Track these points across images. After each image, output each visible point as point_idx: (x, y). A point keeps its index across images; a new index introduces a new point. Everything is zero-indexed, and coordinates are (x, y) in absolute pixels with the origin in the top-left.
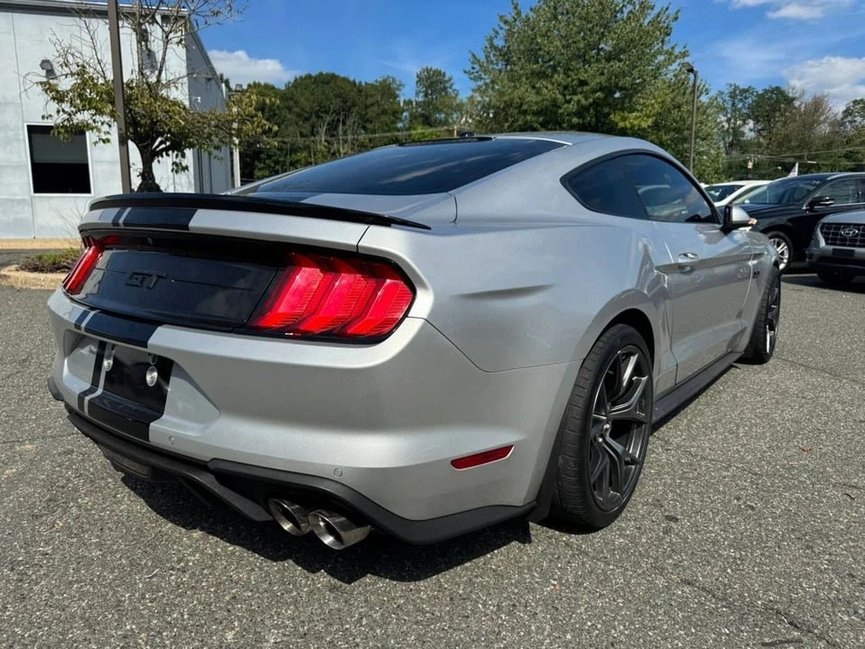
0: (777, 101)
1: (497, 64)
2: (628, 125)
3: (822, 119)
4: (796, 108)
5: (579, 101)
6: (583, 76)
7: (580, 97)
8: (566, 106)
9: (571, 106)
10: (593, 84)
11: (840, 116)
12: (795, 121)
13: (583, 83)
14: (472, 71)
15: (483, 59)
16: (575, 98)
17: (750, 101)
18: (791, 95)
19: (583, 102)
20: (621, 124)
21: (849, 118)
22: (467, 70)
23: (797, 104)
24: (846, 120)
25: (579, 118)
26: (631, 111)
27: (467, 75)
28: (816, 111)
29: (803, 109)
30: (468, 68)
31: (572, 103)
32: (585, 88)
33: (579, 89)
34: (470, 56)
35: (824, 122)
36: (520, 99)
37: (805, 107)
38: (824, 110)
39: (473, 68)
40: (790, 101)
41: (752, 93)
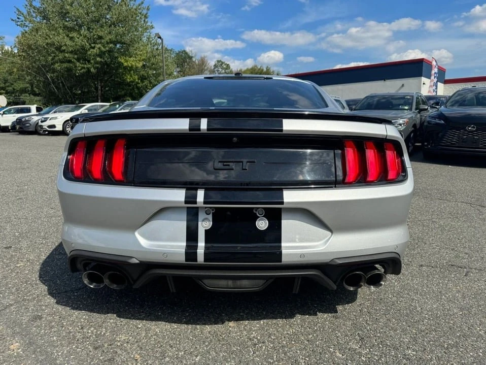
0: (185, 58)
1: (36, 18)
2: (130, 65)
3: (206, 68)
4: (193, 62)
5: (99, 48)
6: (100, 34)
7: (99, 45)
8: (92, 50)
9: (95, 51)
10: (107, 38)
11: (213, 68)
12: (194, 68)
13: (100, 38)
14: (18, 20)
15: (25, 13)
16: (98, 46)
17: (173, 56)
18: (190, 55)
19: (103, 49)
20: (125, 64)
21: (217, 69)
22: (14, 19)
23: (194, 59)
24: (215, 70)
25: (101, 58)
26: (130, 57)
27: (14, 23)
28: (203, 64)
29: (197, 63)
30: (15, 18)
31: (96, 48)
32: (103, 41)
33: (98, 41)
34: (15, 10)
35: (207, 69)
36: (58, 42)
37: (198, 62)
38: (206, 64)
39: (18, 18)
40: (191, 58)
41: (174, 52)
